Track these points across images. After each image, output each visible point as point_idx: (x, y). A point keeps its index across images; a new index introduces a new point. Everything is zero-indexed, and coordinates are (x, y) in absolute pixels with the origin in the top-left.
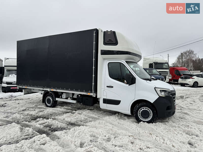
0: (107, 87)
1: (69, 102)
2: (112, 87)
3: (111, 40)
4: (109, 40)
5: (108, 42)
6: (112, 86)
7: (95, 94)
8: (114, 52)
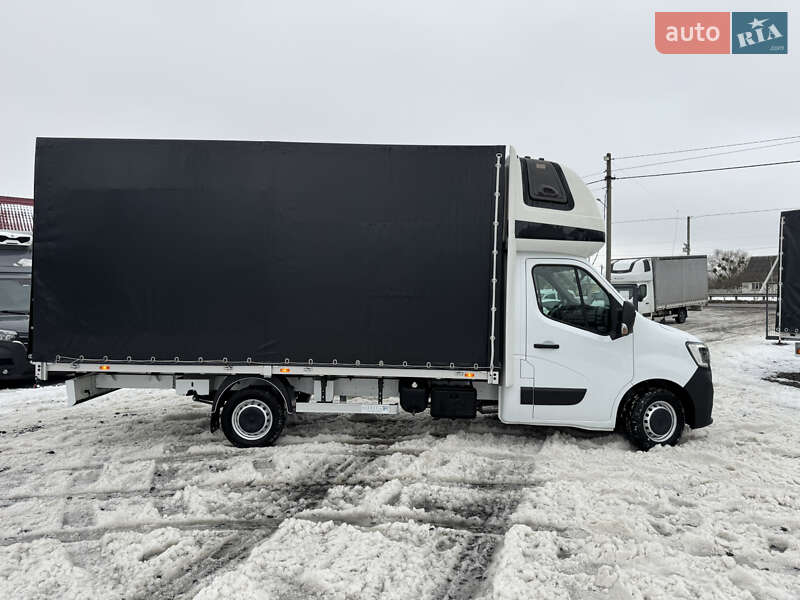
0: (536, 346)
1: (363, 412)
2: (557, 347)
3: (554, 192)
4: (546, 189)
5: (540, 194)
6: (556, 343)
7: (497, 373)
8: (564, 230)
